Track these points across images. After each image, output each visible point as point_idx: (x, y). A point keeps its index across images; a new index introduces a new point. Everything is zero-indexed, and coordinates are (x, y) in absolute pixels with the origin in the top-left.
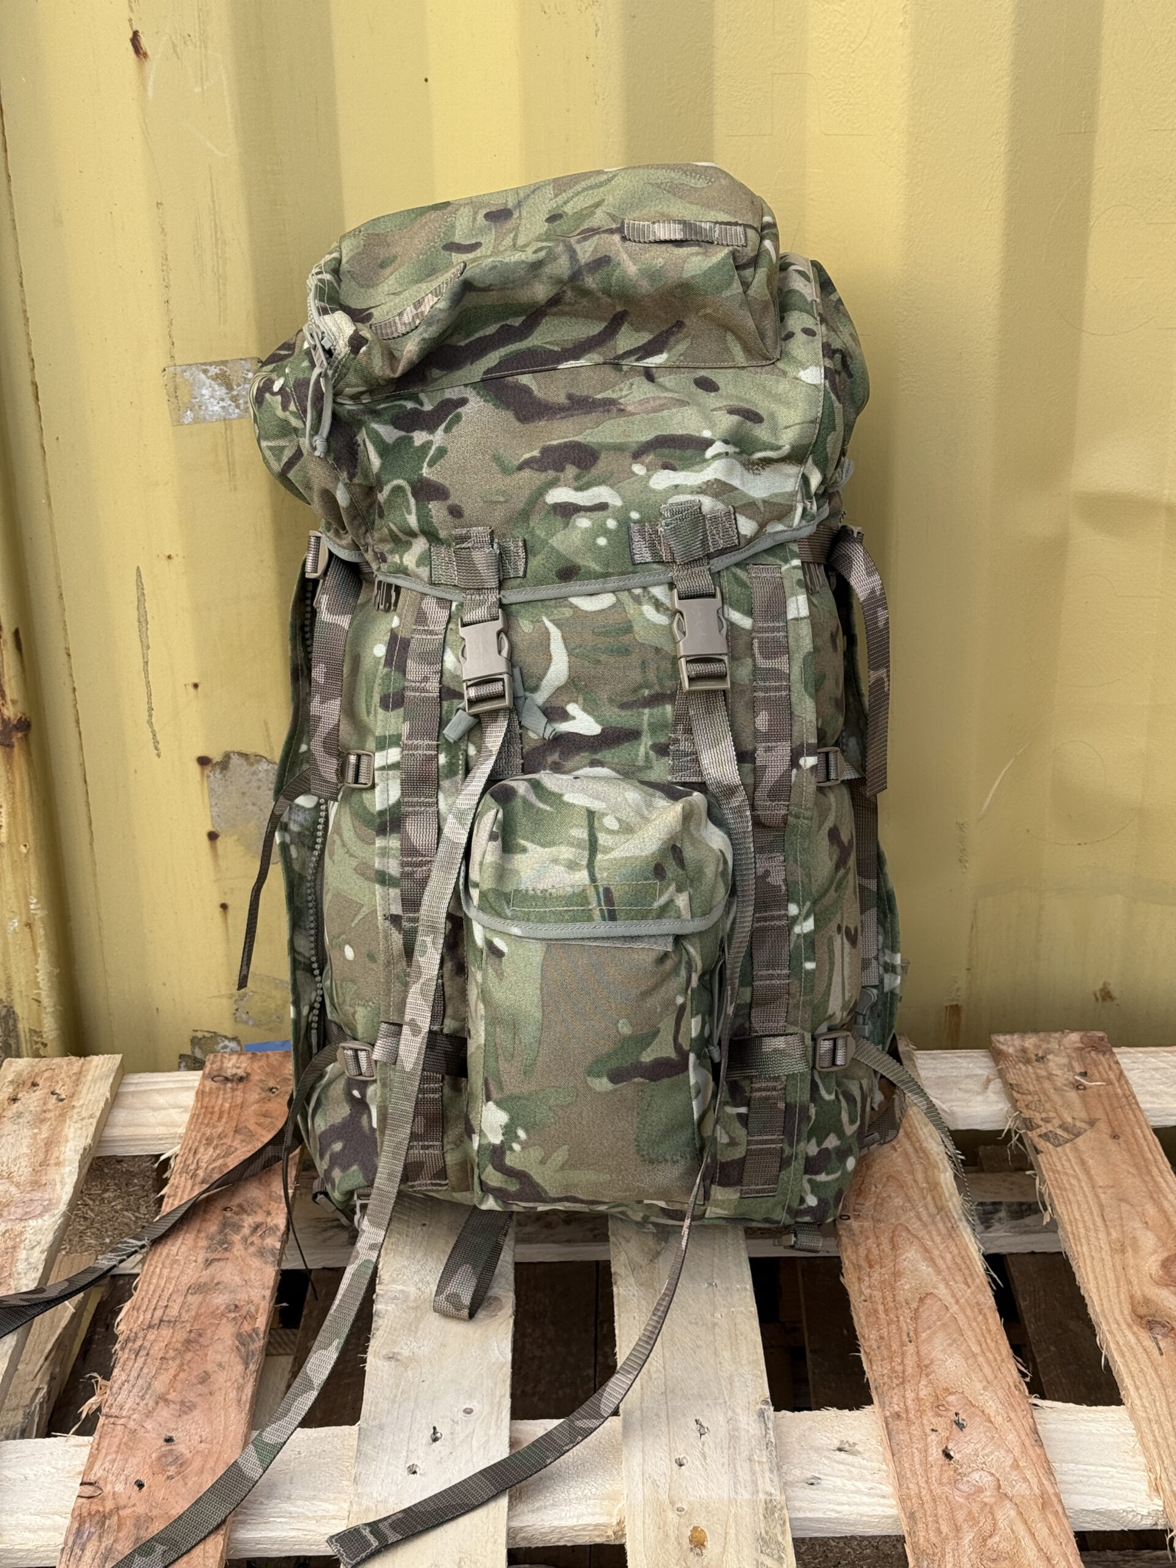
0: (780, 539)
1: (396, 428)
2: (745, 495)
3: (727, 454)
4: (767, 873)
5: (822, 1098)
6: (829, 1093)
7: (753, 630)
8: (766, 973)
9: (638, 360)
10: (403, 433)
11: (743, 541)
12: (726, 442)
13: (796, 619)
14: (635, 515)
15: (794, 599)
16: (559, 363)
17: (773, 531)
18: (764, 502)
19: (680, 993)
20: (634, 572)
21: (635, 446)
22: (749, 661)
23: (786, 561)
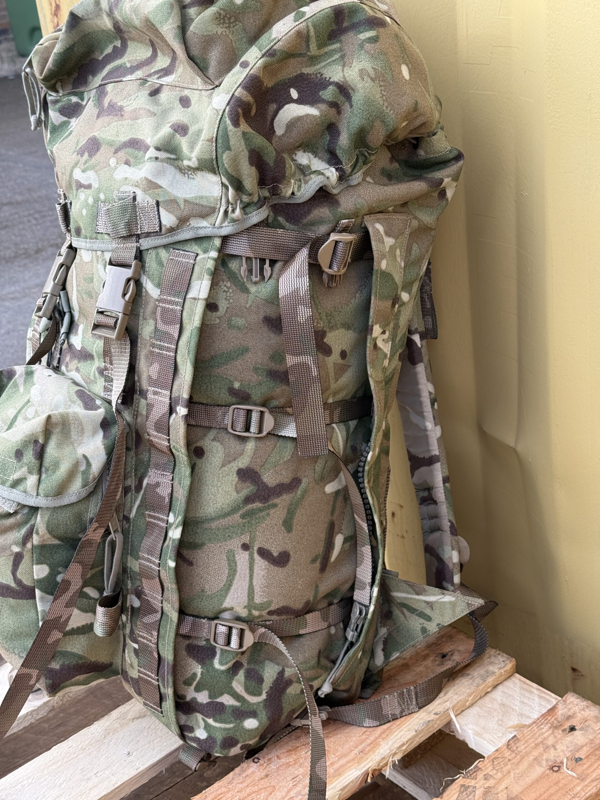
0: (202, 233)
1: (62, 114)
2: (168, 193)
3: (157, 158)
4: (158, 484)
5: (212, 664)
6: (221, 663)
7: (159, 301)
8: (147, 556)
9: (158, 78)
10: (66, 119)
11: (164, 229)
12: (158, 149)
13: (195, 299)
14: (102, 196)
15: (199, 282)
16: (124, 76)
17: (196, 226)
18: (186, 201)
19: (16, 544)
20: (96, 238)
21: (118, 144)
22: (152, 322)
23: (205, 251)
